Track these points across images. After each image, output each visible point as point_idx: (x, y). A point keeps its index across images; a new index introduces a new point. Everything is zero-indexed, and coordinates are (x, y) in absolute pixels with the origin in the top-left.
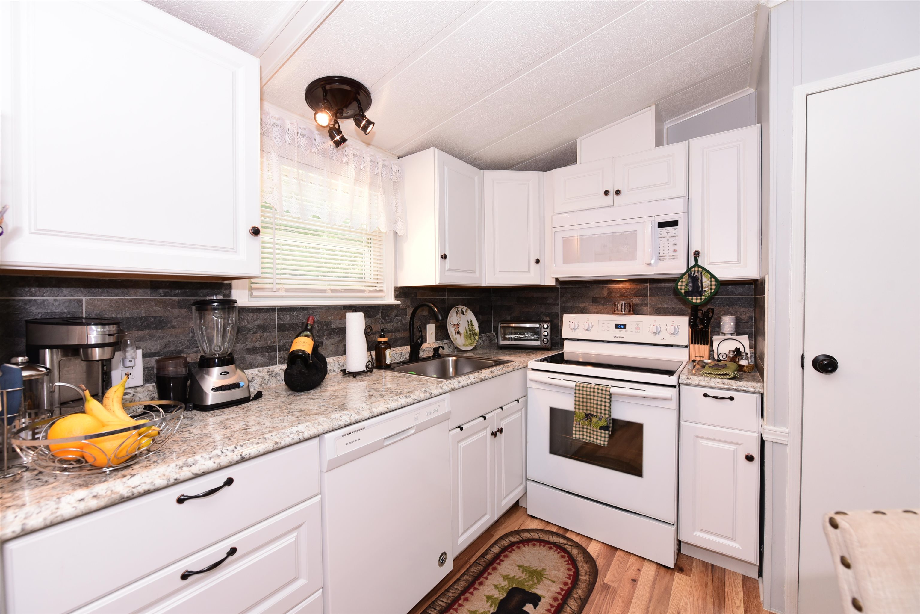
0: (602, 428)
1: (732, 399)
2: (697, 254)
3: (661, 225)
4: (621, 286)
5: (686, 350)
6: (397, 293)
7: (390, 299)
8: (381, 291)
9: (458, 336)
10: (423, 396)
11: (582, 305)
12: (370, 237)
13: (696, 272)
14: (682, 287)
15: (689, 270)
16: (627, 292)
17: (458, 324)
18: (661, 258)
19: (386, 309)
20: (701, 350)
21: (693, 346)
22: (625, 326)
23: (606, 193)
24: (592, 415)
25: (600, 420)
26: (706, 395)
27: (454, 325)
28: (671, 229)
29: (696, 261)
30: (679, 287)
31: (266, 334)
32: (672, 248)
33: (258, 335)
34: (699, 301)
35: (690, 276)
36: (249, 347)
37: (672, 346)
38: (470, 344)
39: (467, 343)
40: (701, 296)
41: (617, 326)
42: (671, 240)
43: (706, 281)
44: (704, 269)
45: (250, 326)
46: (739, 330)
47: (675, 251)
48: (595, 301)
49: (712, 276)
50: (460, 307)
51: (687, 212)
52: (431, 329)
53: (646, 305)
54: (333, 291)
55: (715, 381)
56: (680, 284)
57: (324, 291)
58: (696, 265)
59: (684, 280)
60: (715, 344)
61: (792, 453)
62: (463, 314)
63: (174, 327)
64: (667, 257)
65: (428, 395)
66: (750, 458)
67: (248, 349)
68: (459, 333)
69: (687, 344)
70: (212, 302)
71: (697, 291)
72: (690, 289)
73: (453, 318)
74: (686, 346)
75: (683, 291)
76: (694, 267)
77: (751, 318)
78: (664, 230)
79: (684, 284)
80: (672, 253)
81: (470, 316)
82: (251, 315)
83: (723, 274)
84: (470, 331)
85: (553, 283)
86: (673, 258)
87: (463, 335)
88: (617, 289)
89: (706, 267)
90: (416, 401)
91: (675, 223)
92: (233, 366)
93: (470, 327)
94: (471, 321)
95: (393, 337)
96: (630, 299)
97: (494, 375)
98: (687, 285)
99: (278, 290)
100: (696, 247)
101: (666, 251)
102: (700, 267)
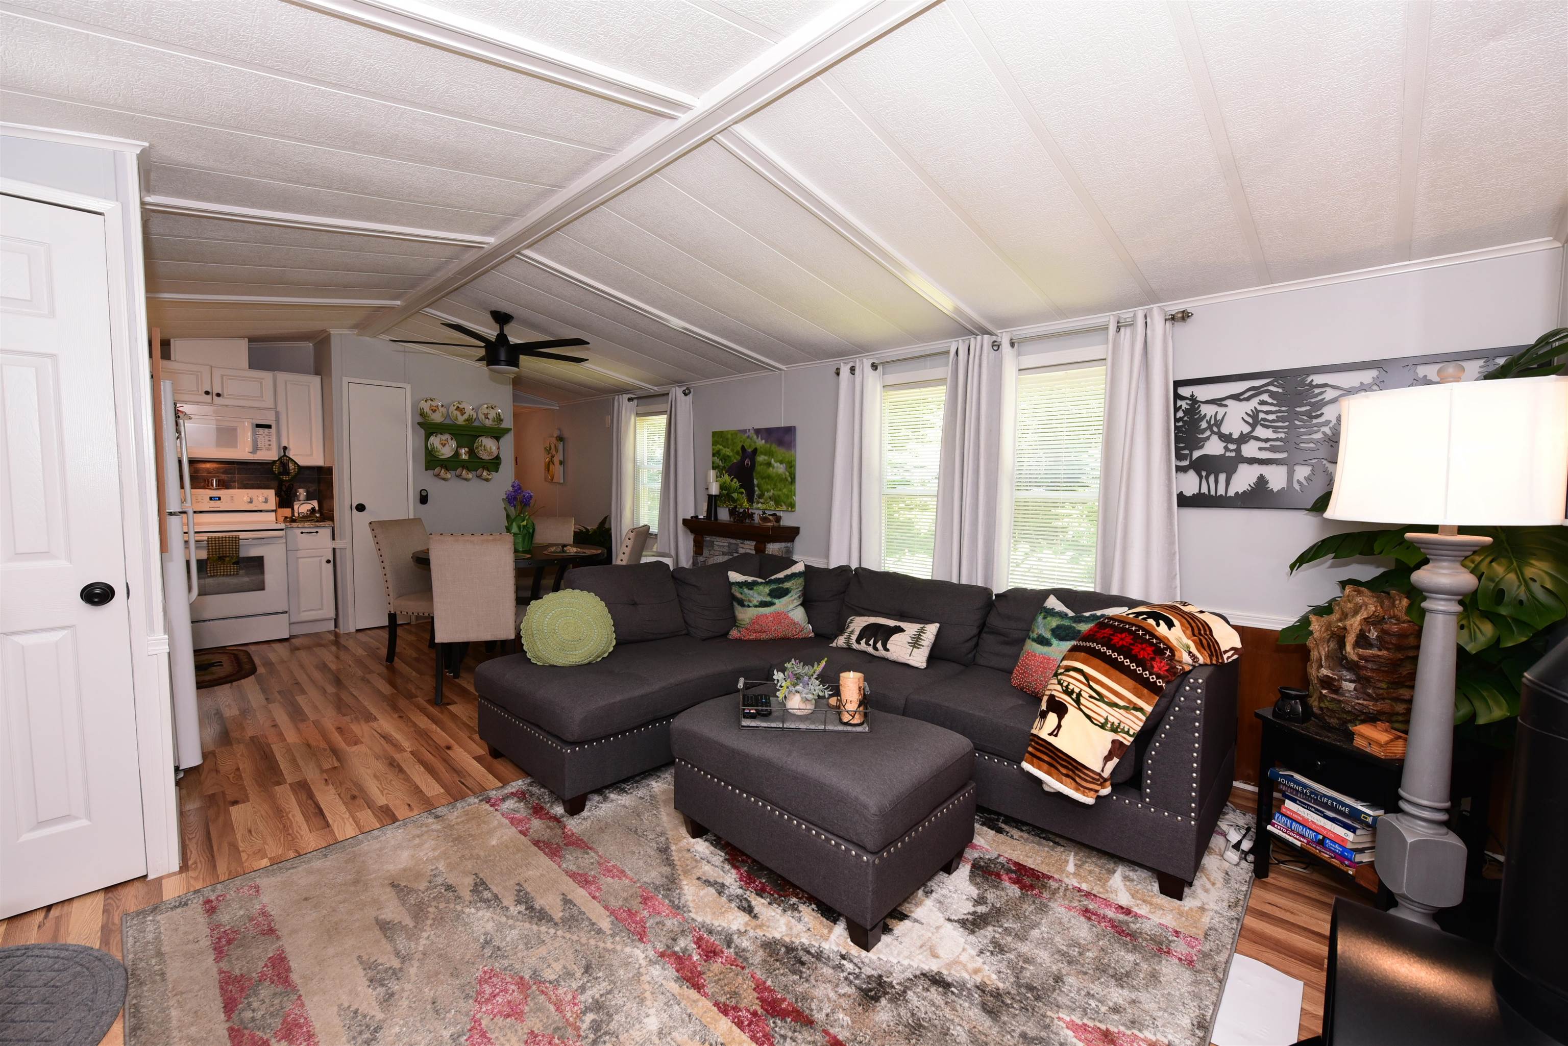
0: (234, 563)
1: (317, 532)
2: (285, 448)
3: (258, 426)
4: (208, 466)
5: (274, 514)
13: (285, 459)
14: (276, 469)
15: (280, 459)
18: (259, 449)
20: (287, 512)
21: (280, 511)
22: (220, 499)
23: (207, 393)
24: (226, 557)
25: (232, 558)
26: (302, 533)
28: (266, 430)
29: (285, 453)
30: (274, 469)
32: (267, 443)
34: (287, 479)
35: (281, 462)
37: (261, 511)
40: (289, 475)
41: (211, 499)
42: (267, 438)
43: (291, 466)
44: (290, 458)
46: (309, 498)
47: (270, 445)
49: (296, 463)
51: (277, 420)
53: (235, 482)
55: (307, 524)
56: (274, 467)
58: (285, 455)
59: (277, 464)
60: (296, 507)
61: (348, 553)
64: (264, 449)
66: (328, 562)
69: (274, 508)
71: (286, 471)
72: (281, 470)
74: (273, 511)
75: (276, 472)
76: (283, 456)
77: (315, 490)
78: (261, 430)
79: (277, 467)
80: (267, 446)
83: (302, 462)
86: (268, 449)
89: (291, 457)
91: (269, 427)
98: (279, 468)
100: (284, 444)
101: (263, 445)
102: (287, 457)
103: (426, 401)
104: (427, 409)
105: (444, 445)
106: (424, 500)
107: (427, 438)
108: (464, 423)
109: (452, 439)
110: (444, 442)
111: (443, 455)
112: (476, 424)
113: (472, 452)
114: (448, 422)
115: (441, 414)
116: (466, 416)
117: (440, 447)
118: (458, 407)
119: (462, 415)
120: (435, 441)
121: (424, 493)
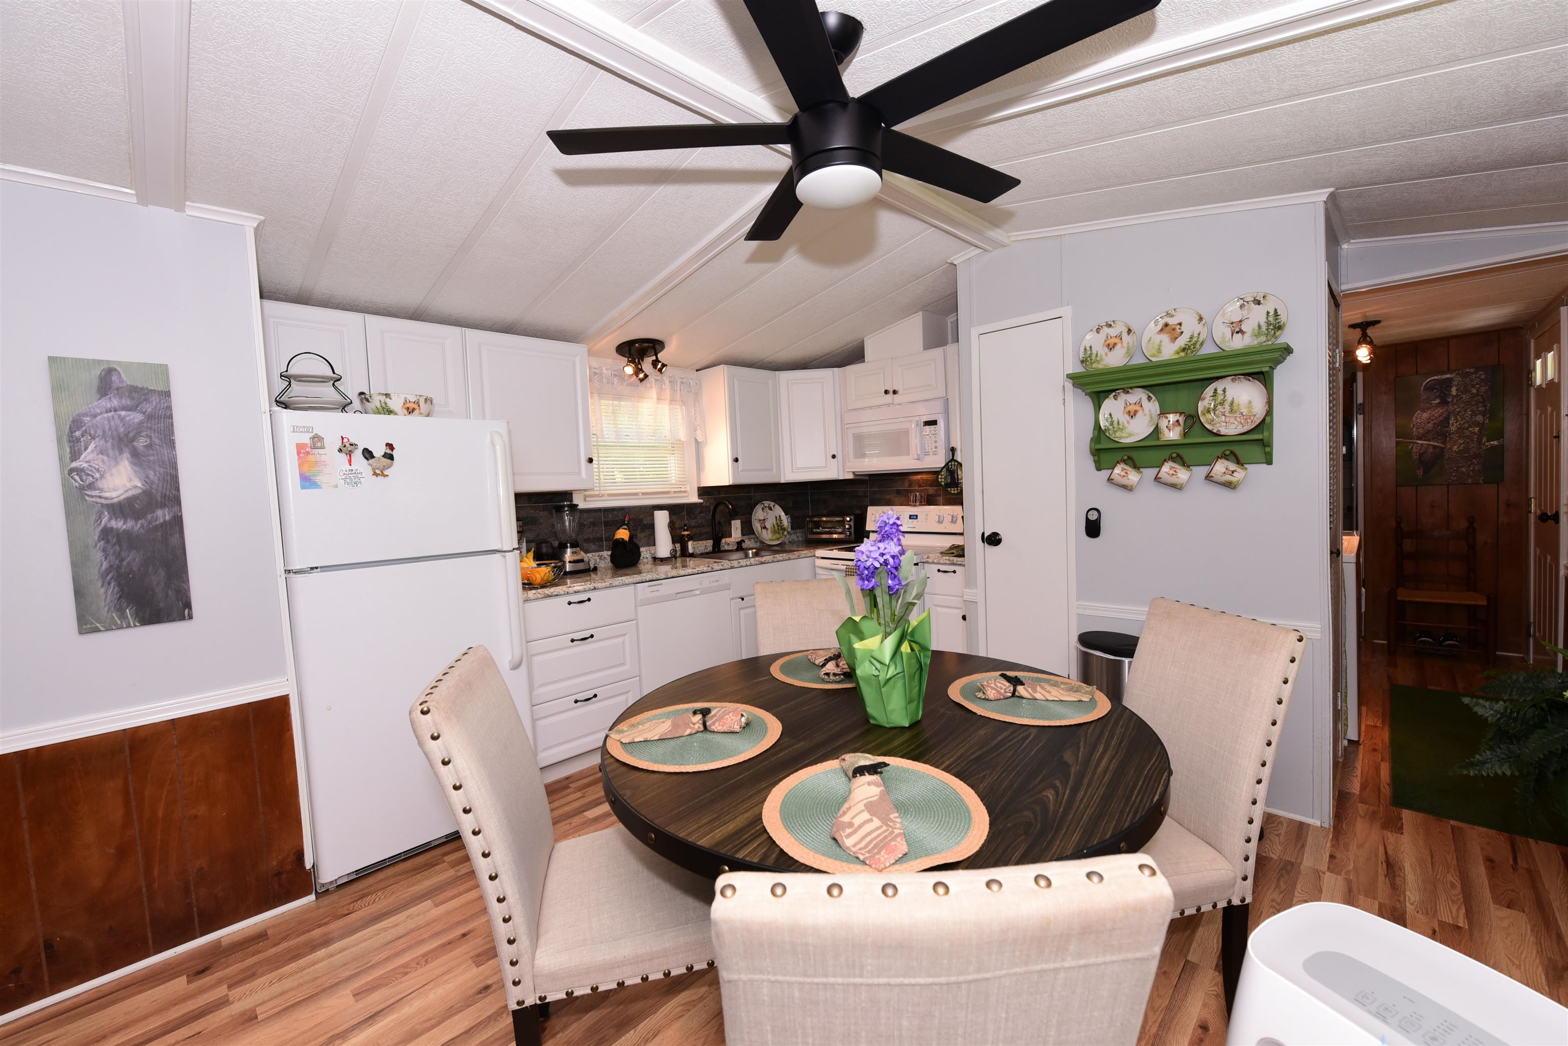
1: (954, 572)
2: (953, 450)
3: (925, 424)
4: (919, 477)
6: (700, 492)
7: (694, 498)
8: (686, 492)
9: (764, 531)
10: (705, 569)
11: (887, 497)
12: (673, 445)
13: (953, 465)
14: (942, 479)
15: (947, 464)
16: (924, 483)
17: (764, 520)
18: (927, 454)
19: (690, 507)
22: (917, 517)
23: (886, 392)
26: (939, 571)
27: (760, 520)
28: (933, 427)
29: (952, 456)
30: (940, 480)
31: (596, 529)
32: (934, 445)
33: (591, 529)
34: (956, 492)
35: (948, 470)
36: (585, 537)
38: (778, 539)
39: (774, 538)
40: (957, 487)
41: (911, 517)
42: (933, 438)
43: (960, 474)
44: (958, 463)
45: (585, 523)
47: (936, 448)
48: (898, 492)
50: (766, 503)
51: (947, 411)
52: (736, 525)
54: (644, 494)
55: (944, 559)
56: (940, 477)
57: (636, 494)
58: (953, 460)
59: (943, 473)
62: (771, 509)
63: (541, 524)
64: (931, 453)
65: (710, 569)
66: (964, 618)
67: (584, 539)
68: (765, 528)
70: (564, 506)
71: (954, 482)
72: (949, 481)
73: (759, 513)
75: (943, 483)
76: (951, 461)
78: (928, 429)
79: (943, 477)
80: (934, 449)
81: (779, 511)
82: (586, 514)
84: (778, 526)
85: (851, 476)
86: (935, 454)
87: (769, 531)
88: (915, 480)
89: (960, 461)
90: (700, 572)
91: (936, 422)
92: (578, 548)
93: (778, 522)
94: (780, 516)
95: (698, 532)
96: (927, 489)
97: (775, 560)
98: (945, 478)
99: (603, 495)
100: (953, 445)
101: (930, 448)
102: (956, 461)
103: (1098, 331)
104: (1099, 348)
105: (1132, 415)
106: (1093, 529)
107: (1098, 407)
108: (1177, 356)
109: (1149, 398)
110: (1132, 408)
111: (1130, 435)
112: (1208, 349)
113: (1192, 420)
114: (1139, 360)
115: (1125, 350)
116: (1182, 341)
117: (1123, 418)
118: (1166, 325)
119: (1174, 339)
120: (1112, 407)
121: (1093, 516)
